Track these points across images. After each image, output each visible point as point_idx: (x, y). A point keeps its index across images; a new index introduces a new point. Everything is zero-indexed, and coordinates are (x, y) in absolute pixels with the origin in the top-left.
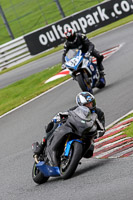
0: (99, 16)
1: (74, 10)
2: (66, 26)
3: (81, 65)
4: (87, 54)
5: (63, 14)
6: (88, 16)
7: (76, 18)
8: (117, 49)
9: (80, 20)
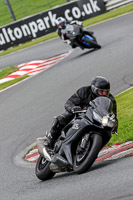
1: (25, 14)
6: (39, 21)
7: (27, 22)
9: (31, 24)
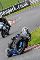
0: (14, 9)
2: (4, 12)
3: (3, 27)
4: (5, 25)
5: (3, 8)
7: (7, 10)
8: (19, 19)
9: (8, 10)
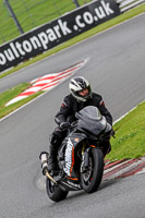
1: (34, 25)
6: (49, 31)
9: (40, 35)
